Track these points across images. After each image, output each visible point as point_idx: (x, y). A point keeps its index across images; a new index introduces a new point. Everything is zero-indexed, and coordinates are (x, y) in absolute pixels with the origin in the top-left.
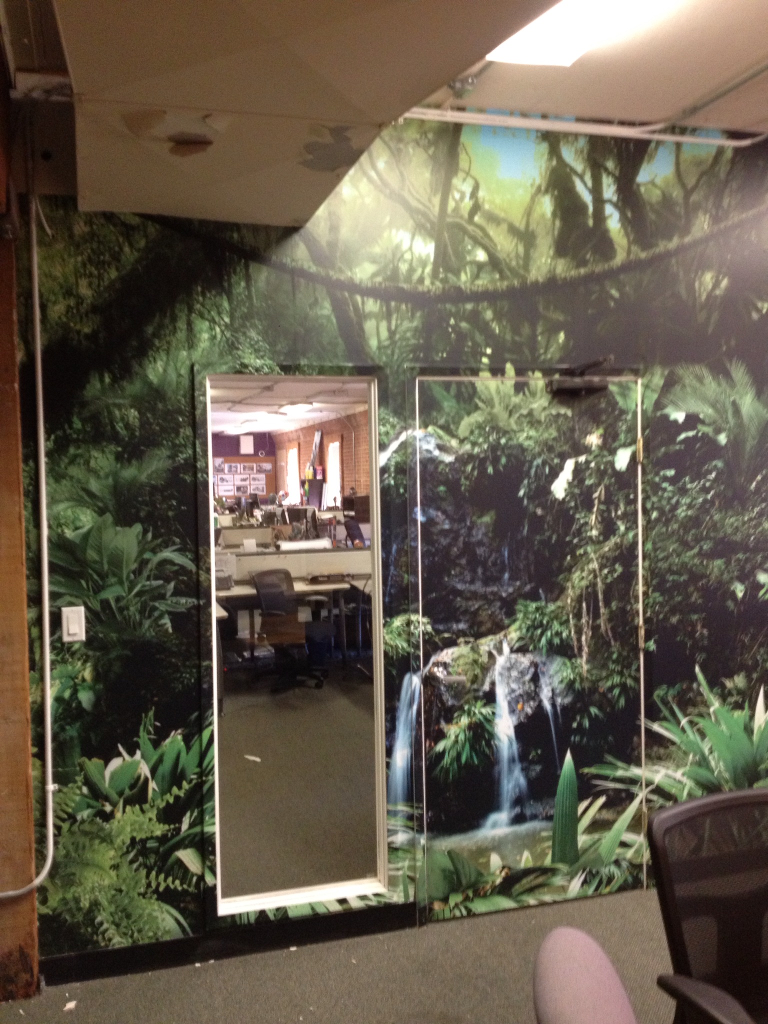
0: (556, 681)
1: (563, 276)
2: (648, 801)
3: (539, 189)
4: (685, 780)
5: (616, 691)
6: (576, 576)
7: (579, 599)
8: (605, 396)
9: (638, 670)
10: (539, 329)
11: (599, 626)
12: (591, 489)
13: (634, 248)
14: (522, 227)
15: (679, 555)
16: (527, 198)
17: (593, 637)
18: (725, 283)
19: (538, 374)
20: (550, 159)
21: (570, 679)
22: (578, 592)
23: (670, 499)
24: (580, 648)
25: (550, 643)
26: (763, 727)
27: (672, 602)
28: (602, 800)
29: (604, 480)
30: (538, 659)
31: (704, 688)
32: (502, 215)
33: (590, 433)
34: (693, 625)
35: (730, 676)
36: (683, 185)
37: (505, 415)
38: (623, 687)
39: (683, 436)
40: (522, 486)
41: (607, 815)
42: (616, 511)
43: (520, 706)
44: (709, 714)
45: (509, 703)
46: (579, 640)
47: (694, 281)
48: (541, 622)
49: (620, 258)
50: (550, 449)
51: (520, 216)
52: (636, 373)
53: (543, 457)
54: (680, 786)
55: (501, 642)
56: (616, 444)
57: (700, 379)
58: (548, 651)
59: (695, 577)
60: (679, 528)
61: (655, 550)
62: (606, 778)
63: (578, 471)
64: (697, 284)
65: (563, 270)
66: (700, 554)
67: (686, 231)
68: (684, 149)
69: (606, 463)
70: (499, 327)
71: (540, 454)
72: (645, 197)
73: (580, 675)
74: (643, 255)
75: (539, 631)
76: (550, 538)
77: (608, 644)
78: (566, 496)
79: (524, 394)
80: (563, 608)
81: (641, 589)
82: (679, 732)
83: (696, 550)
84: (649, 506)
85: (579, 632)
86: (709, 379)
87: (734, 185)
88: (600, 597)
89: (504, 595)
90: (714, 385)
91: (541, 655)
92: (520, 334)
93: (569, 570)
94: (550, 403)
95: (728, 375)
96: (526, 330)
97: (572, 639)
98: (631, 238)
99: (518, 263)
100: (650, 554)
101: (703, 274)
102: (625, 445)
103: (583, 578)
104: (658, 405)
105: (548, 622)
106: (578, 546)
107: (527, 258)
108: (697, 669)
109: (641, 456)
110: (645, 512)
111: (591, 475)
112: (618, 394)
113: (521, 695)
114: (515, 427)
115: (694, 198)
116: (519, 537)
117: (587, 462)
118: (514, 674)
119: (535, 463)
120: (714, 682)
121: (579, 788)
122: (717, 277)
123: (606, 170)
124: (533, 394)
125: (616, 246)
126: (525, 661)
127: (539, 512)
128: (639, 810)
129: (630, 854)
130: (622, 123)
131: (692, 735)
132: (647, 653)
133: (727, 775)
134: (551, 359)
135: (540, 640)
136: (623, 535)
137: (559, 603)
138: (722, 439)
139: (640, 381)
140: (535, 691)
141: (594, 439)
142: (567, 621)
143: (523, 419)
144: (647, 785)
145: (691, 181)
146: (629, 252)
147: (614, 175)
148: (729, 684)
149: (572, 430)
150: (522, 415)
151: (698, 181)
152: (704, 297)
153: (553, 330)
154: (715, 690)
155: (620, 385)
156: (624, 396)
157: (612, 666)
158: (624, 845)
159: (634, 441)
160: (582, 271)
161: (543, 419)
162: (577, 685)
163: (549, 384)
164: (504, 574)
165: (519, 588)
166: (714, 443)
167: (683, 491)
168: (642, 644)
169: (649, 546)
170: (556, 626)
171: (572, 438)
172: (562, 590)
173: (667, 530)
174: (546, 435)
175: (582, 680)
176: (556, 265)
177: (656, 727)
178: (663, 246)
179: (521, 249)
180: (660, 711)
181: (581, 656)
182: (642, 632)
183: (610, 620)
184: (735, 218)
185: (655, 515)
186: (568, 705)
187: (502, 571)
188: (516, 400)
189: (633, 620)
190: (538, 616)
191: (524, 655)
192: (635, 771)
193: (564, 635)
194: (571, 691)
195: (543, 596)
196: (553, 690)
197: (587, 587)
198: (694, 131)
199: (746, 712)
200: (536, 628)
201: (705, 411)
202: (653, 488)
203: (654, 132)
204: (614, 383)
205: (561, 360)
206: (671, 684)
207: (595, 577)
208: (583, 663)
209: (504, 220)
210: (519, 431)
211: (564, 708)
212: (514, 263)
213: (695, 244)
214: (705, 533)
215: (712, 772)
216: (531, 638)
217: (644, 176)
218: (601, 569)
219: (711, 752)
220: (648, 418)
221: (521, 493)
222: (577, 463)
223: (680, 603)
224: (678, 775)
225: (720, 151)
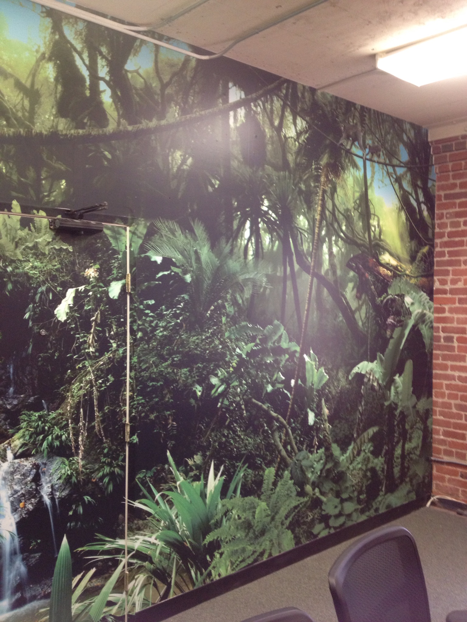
0: (56, 477)
1: (64, 132)
2: (130, 564)
3: (43, 56)
4: (157, 542)
5: (106, 480)
6: (75, 387)
7: (77, 407)
8: (100, 238)
9: (124, 460)
10: (43, 175)
11: (94, 427)
12: (89, 314)
13: (123, 121)
14: (28, 84)
15: (156, 366)
16: (33, 61)
17: (88, 437)
18: (190, 161)
19: (42, 213)
20: (53, 33)
21: (68, 475)
22: (76, 400)
23: (152, 322)
24: (77, 448)
25: (50, 446)
26: (213, 491)
27: (151, 403)
28: (93, 571)
29: (100, 306)
30: (39, 462)
31: (173, 468)
32: (9, 70)
33: (89, 267)
34: (166, 419)
35: (191, 456)
36: (160, 80)
37: (12, 246)
38: (112, 474)
39: (161, 274)
40: (27, 310)
41: (96, 583)
42: (110, 332)
43: (21, 505)
44: (176, 488)
45: (12, 503)
46: (76, 441)
47: (168, 156)
48: (43, 428)
49: (111, 127)
50: (54, 278)
51: (26, 75)
52: (125, 221)
53: (47, 285)
54: (153, 547)
55: (5, 450)
56: (110, 278)
57: (173, 232)
58: (48, 453)
59: (168, 382)
60: (158, 345)
61: (140, 362)
62: (95, 553)
63: (77, 298)
64: (170, 158)
65: (64, 129)
66: (172, 365)
67: (162, 116)
68: (161, 51)
69: (102, 292)
70: (6, 169)
71: (44, 283)
72: (132, 82)
73: (76, 470)
74: (130, 128)
75: (41, 437)
76: (53, 355)
77: (101, 442)
78: (68, 319)
79: (30, 230)
80: (63, 414)
81: (128, 394)
82: (154, 505)
83: (169, 362)
84: (135, 328)
85: (76, 434)
86: (179, 232)
87: (197, 88)
88: (96, 403)
89: (9, 407)
90: (182, 237)
91: (43, 457)
92: (26, 177)
93: (70, 382)
94: (54, 239)
95: (192, 231)
96: (31, 173)
97: (70, 441)
98: (121, 112)
99: (24, 115)
100: (135, 366)
101: (174, 152)
102: (117, 279)
103: (81, 388)
104: (143, 249)
105: (49, 428)
106: (78, 361)
107: (32, 112)
108: (168, 454)
109: (129, 288)
110: (133, 332)
111: (89, 301)
112: (111, 237)
113: (23, 495)
114: (21, 258)
115: (168, 91)
116: (24, 354)
117: (86, 291)
118: (17, 476)
119: (40, 290)
120: (180, 462)
121: (74, 565)
122: (184, 156)
123: (101, 53)
124: (38, 230)
125: (109, 117)
126: (27, 464)
127: (43, 332)
128: (123, 572)
129: (114, 610)
130: (114, 19)
131: (164, 506)
132: (131, 445)
133: (187, 533)
134: (54, 201)
135: (41, 445)
136: (115, 351)
137: (60, 411)
138: (188, 278)
139: (128, 228)
140: (36, 490)
141: (91, 273)
142: (67, 425)
143: (29, 251)
144: (129, 552)
145: (166, 78)
146: (119, 123)
147: (107, 59)
148: (190, 462)
149: (73, 263)
150: (27, 247)
151: (171, 79)
152: (175, 169)
153: (56, 177)
154: (180, 468)
155: (112, 229)
156: (116, 239)
157: (103, 460)
158: (110, 604)
159: (124, 277)
160: (81, 131)
161: (47, 253)
162: (74, 479)
163: (52, 223)
164: (9, 388)
165: (24, 400)
166: (183, 280)
167: (161, 317)
168: (127, 439)
169: (135, 359)
170: (57, 431)
171: (73, 271)
172: (63, 399)
173: (149, 346)
174: (50, 267)
175: (78, 474)
176: (58, 122)
177: (137, 504)
178: (145, 124)
179: (26, 103)
180: (141, 490)
181: (77, 454)
182: (128, 429)
183: (102, 422)
184: (197, 113)
185: (140, 335)
186: (65, 497)
187: (7, 387)
188: (22, 233)
189: (121, 420)
190: (40, 423)
191: (27, 460)
192: (121, 542)
193: (64, 437)
194: (68, 485)
195: (45, 406)
196: (52, 487)
197: (85, 395)
198: (168, 40)
199: (202, 482)
200: (38, 434)
201: (177, 257)
202: (138, 314)
203: (138, 32)
204: (108, 228)
205: (62, 204)
206: (148, 469)
207: (91, 387)
208: (79, 460)
209: (12, 76)
210: (25, 261)
211: (62, 500)
212: (20, 114)
213: (170, 127)
214: (176, 348)
215: (178, 532)
216: (34, 443)
217: (131, 65)
218: (96, 381)
219: (177, 517)
220: (135, 258)
221: (27, 316)
222: (77, 291)
223: (157, 403)
224: (152, 540)
225: (187, 59)
